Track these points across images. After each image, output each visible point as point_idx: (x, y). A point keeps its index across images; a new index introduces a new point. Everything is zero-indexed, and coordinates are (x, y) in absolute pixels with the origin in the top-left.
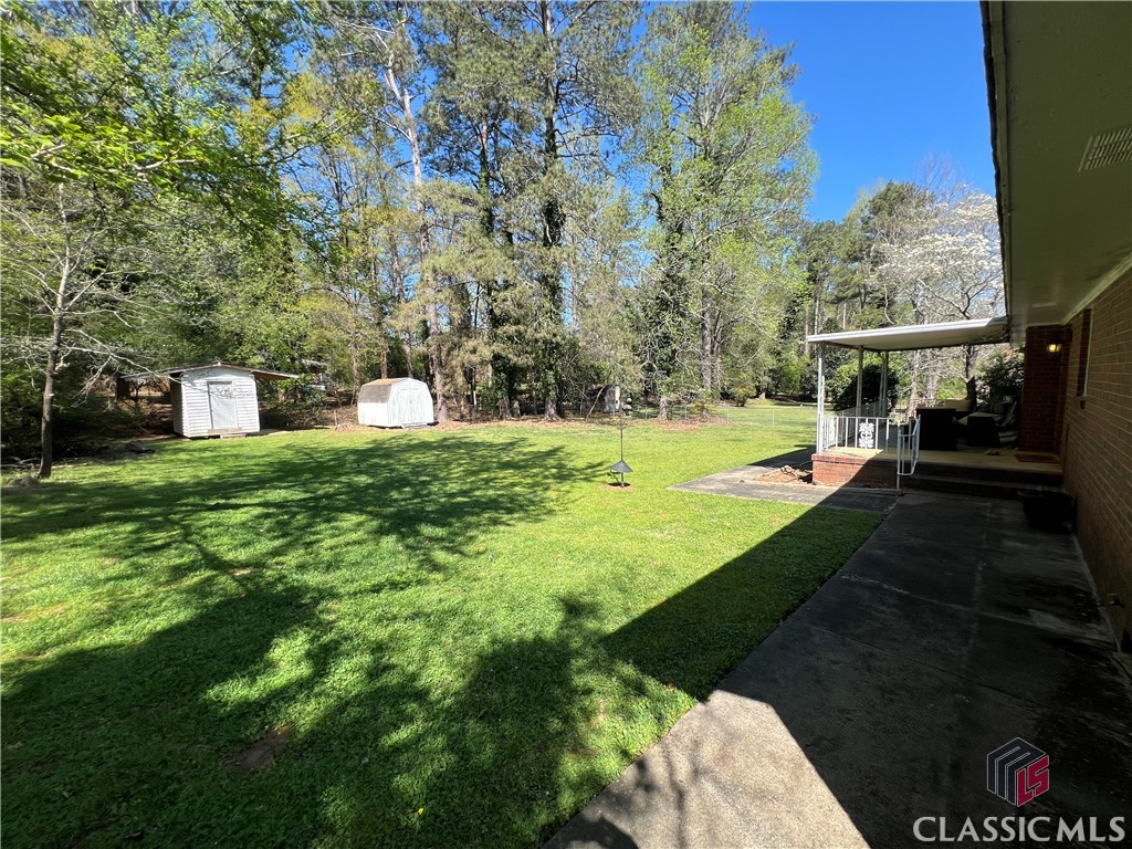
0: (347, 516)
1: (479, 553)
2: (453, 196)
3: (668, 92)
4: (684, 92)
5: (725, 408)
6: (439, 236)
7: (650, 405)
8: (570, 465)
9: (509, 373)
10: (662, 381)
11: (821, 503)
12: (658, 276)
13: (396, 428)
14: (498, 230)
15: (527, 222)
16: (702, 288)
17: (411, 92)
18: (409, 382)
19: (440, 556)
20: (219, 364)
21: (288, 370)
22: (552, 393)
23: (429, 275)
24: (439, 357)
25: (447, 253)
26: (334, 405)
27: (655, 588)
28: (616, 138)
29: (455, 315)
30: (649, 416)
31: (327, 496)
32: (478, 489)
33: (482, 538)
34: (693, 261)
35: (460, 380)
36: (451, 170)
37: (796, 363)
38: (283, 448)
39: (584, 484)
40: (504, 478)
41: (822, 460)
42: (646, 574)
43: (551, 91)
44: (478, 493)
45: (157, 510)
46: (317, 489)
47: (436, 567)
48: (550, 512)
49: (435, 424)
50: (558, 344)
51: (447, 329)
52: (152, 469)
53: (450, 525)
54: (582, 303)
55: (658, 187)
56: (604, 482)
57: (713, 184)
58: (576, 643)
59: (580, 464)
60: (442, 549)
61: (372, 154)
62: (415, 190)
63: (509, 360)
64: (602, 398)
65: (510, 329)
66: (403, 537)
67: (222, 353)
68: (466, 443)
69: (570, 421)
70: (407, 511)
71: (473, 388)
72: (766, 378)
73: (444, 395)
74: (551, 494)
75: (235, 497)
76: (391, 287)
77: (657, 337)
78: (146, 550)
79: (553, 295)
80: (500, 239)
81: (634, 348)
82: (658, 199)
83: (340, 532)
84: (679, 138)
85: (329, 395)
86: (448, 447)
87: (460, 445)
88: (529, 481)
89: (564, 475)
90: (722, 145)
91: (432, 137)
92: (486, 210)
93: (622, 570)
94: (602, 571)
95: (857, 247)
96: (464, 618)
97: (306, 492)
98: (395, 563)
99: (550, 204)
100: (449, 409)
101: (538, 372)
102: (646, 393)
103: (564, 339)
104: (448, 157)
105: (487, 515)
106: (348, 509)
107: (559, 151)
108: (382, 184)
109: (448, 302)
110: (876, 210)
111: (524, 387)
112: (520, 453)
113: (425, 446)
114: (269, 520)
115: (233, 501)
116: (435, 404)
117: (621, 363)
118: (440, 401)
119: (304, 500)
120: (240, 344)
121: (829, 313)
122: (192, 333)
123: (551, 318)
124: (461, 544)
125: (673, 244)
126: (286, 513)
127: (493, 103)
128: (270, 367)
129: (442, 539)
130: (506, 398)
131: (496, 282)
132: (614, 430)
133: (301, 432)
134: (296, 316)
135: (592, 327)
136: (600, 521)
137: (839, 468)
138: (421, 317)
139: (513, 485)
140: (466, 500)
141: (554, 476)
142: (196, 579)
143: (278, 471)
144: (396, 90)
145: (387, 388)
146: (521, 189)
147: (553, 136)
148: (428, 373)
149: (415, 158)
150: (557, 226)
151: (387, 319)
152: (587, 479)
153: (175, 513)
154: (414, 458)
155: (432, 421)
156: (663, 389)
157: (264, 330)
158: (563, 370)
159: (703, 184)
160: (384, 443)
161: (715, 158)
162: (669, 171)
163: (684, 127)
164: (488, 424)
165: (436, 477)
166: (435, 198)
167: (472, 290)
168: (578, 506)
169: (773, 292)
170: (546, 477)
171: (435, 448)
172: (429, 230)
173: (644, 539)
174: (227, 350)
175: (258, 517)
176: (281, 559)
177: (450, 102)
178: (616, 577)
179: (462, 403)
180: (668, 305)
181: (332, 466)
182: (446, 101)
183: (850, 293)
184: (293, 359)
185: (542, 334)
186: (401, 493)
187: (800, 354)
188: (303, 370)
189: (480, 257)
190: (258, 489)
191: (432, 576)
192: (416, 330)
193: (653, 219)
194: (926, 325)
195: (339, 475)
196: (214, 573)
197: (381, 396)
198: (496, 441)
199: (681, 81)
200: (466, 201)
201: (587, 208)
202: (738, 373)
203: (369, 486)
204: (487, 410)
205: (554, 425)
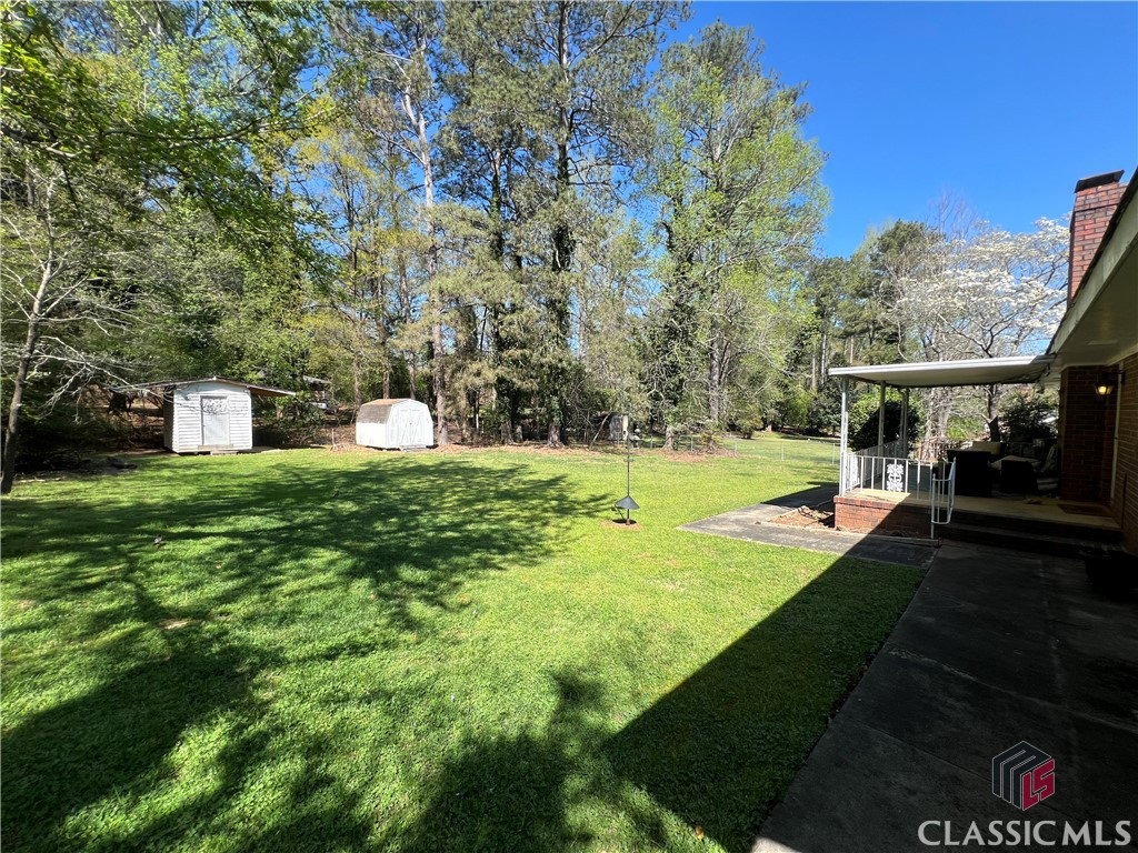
0: (321, 551)
1: (463, 606)
2: (463, 219)
3: (680, 126)
4: (697, 127)
5: (731, 440)
6: (449, 258)
7: (656, 434)
8: (572, 497)
9: (513, 397)
10: (668, 411)
11: (849, 553)
12: (667, 305)
13: (394, 449)
14: (507, 254)
15: (536, 247)
16: (712, 318)
17: (426, 118)
18: (411, 403)
19: (417, 608)
20: (215, 379)
21: (288, 387)
22: (556, 419)
23: (436, 297)
24: (442, 379)
25: (454, 274)
26: (333, 424)
27: (669, 663)
28: (628, 169)
29: (460, 336)
30: (655, 446)
31: (304, 526)
32: (471, 522)
33: (468, 585)
34: (702, 291)
35: (463, 403)
36: (463, 195)
37: (804, 396)
38: (273, 467)
39: (585, 519)
40: (500, 510)
41: (847, 502)
42: (659, 643)
43: (565, 119)
44: (470, 527)
45: (109, 537)
46: (295, 517)
47: (410, 624)
48: (548, 553)
49: (435, 446)
50: (563, 369)
51: (452, 351)
52: (127, 487)
53: (433, 567)
54: (589, 328)
55: (669, 217)
56: (608, 518)
57: (724, 215)
58: (572, 749)
59: (583, 496)
60: (420, 599)
61: (385, 176)
62: (426, 211)
63: (514, 384)
64: (606, 426)
65: (516, 353)
66: (378, 580)
67: (220, 367)
68: (465, 468)
69: (572, 448)
70: (388, 547)
71: (476, 411)
72: (773, 411)
73: (445, 418)
74: (550, 531)
75: (201, 524)
76: (399, 307)
77: (665, 365)
78: (75, 590)
79: (561, 320)
80: (508, 263)
81: (641, 377)
82: (669, 229)
83: (308, 571)
84: (690, 170)
85: (328, 413)
86: (445, 472)
87: (458, 470)
88: (527, 513)
89: (565, 509)
90: (733, 179)
91: (446, 161)
92: (496, 234)
93: (629, 635)
94: (606, 636)
95: (866, 283)
96: (433, 702)
97: (282, 520)
98: (362, 617)
99: (560, 229)
100: (450, 432)
101: (542, 397)
102: (652, 422)
103: (570, 364)
104: (461, 183)
105: (477, 555)
106: (322, 543)
107: (571, 179)
108: (394, 206)
109: (454, 323)
110: (885, 248)
111: (527, 411)
112: (519, 481)
113: (421, 470)
114: (230, 554)
115: (199, 529)
116: (436, 426)
117: (628, 390)
118: (440, 423)
119: (278, 529)
120: (240, 359)
121: (836, 347)
122: (191, 346)
123: (557, 342)
124: (442, 593)
125: (683, 273)
126: (251, 546)
127: (507, 131)
128: (269, 384)
129: (422, 585)
130: (508, 423)
131: (503, 306)
132: (619, 459)
133: (295, 451)
134: (299, 332)
135: (599, 354)
136: (604, 566)
137: (864, 512)
138: (427, 337)
139: (510, 518)
140: (456, 535)
141: (554, 509)
142: (116, 634)
143: (259, 494)
144: (412, 115)
145: (387, 408)
146: (532, 214)
147: (566, 164)
148: (431, 394)
149: (427, 180)
150: (567, 253)
151: (393, 340)
152: (589, 514)
153: (126, 543)
154: (407, 484)
155: (432, 444)
156: (670, 418)
157: (265, 346)
158: (568, 396)
159: (714, 215)
160: (379, 465)
161: (727, 192)
162: (680, 201)
163: (696, 159)
164: (489, 448)
165: (427, 507)
166: (445, 220)
167: (480, 312)
168: (579, 546)
169: (781, 326)
170: (545, 510)
171: (431, 473)
172: (439, 252)
173: (654, 593)
174: (226, 365)
175: (220, 550)
176: (229, 607)
177: (465, 129)
178: (623, 644)
179: (464, 425)
180: (676, 334)
181: (319, 490)
182: (462, 128)
183: (858, 328)
184: (294, 376)
185: (547, 359)
186: (385, 524)
187: (807, 387)
188: (303, 387)
189: (488, 280)
190: (230, 515)
191: (403, 637)
192: (422, 352)
193: (662, 249)
194: (941, 362)
195: (323, 501)
196: (142, 625)
197: (380, 416)
198: (496, 467)
199: (694, 116)
200: (476, 224)
201: (597, 234)
202: (744, 405)
203: (353, 515)
204: (489, 434)
205: (557, 452)
